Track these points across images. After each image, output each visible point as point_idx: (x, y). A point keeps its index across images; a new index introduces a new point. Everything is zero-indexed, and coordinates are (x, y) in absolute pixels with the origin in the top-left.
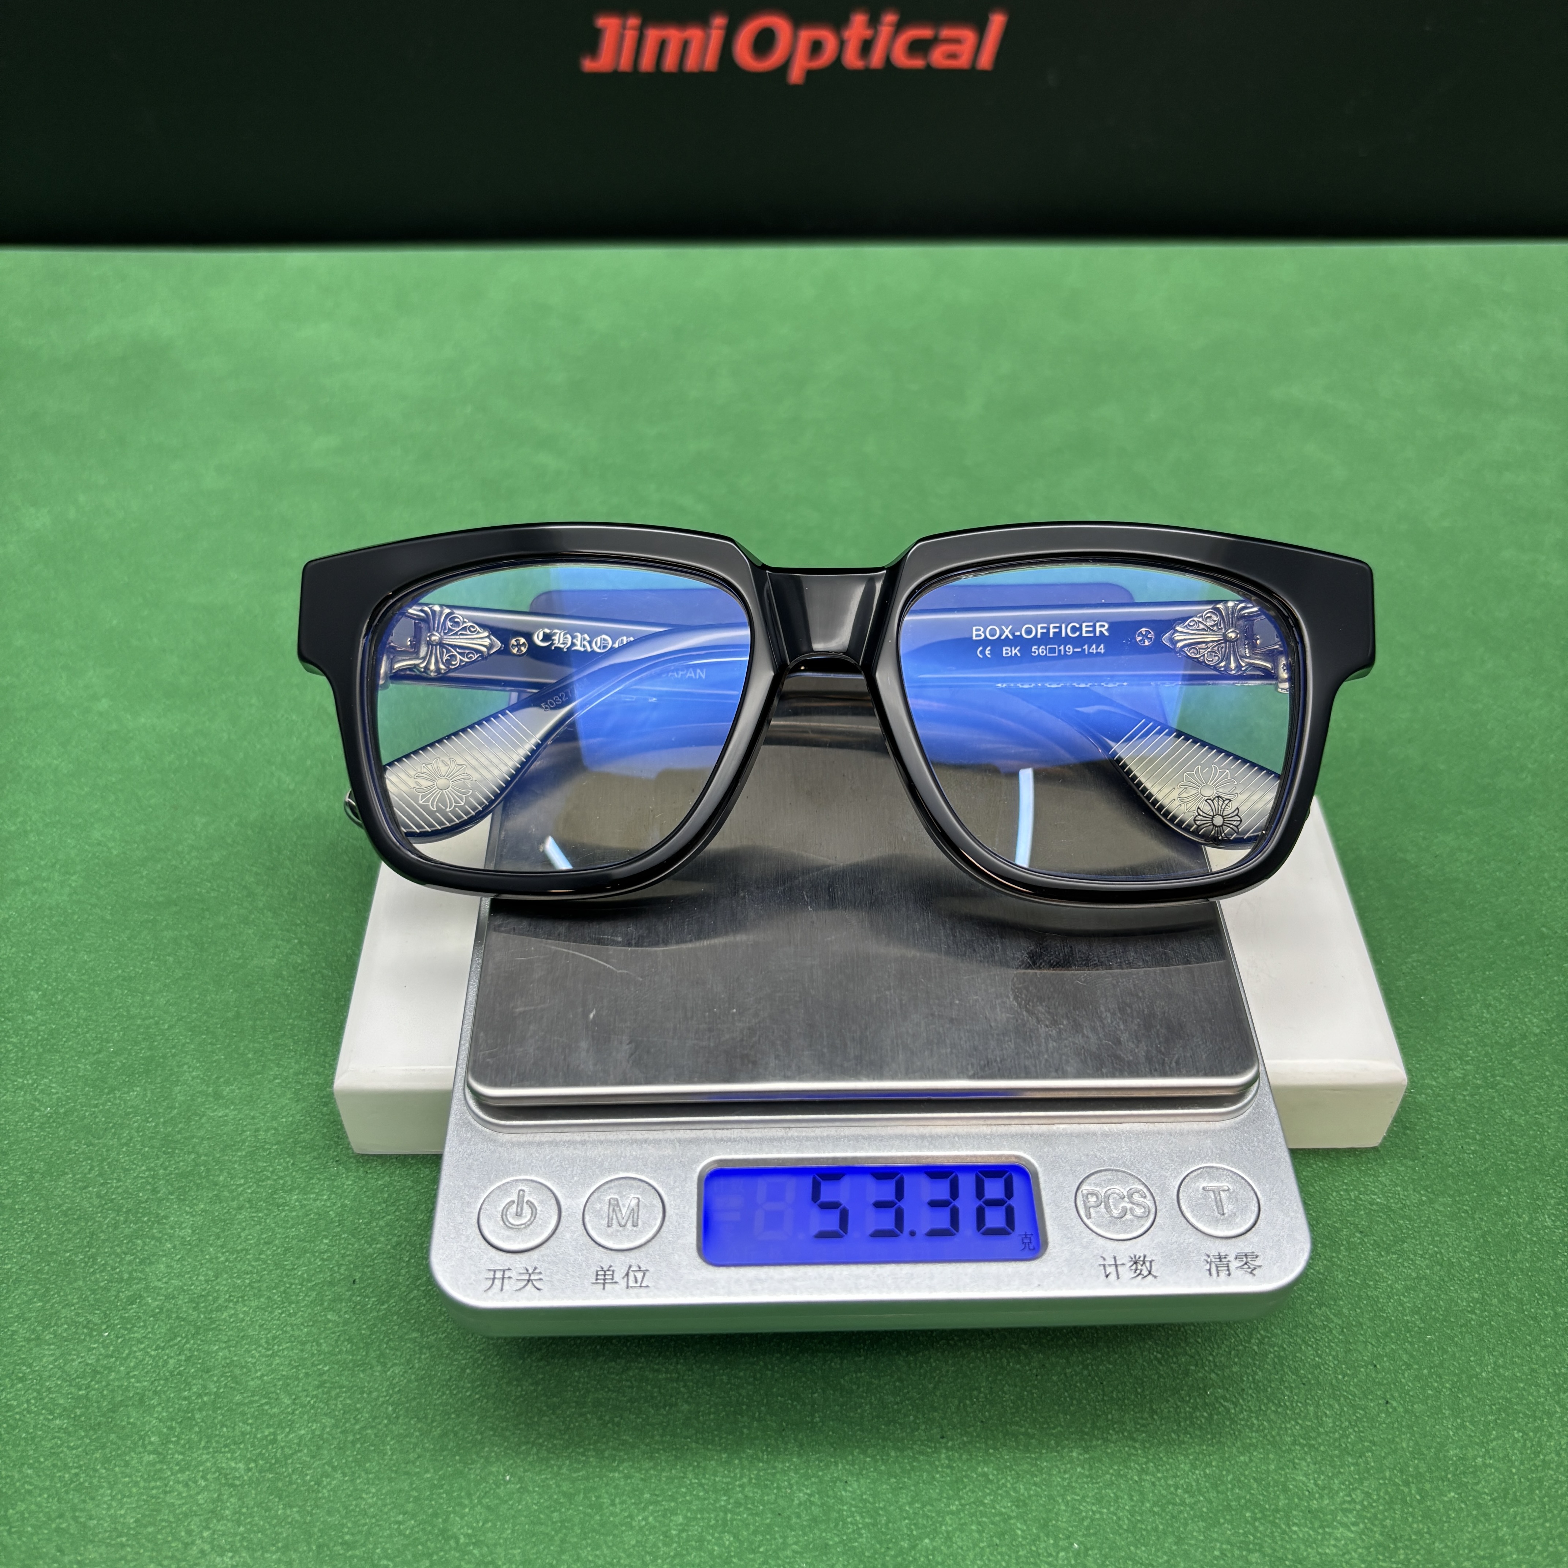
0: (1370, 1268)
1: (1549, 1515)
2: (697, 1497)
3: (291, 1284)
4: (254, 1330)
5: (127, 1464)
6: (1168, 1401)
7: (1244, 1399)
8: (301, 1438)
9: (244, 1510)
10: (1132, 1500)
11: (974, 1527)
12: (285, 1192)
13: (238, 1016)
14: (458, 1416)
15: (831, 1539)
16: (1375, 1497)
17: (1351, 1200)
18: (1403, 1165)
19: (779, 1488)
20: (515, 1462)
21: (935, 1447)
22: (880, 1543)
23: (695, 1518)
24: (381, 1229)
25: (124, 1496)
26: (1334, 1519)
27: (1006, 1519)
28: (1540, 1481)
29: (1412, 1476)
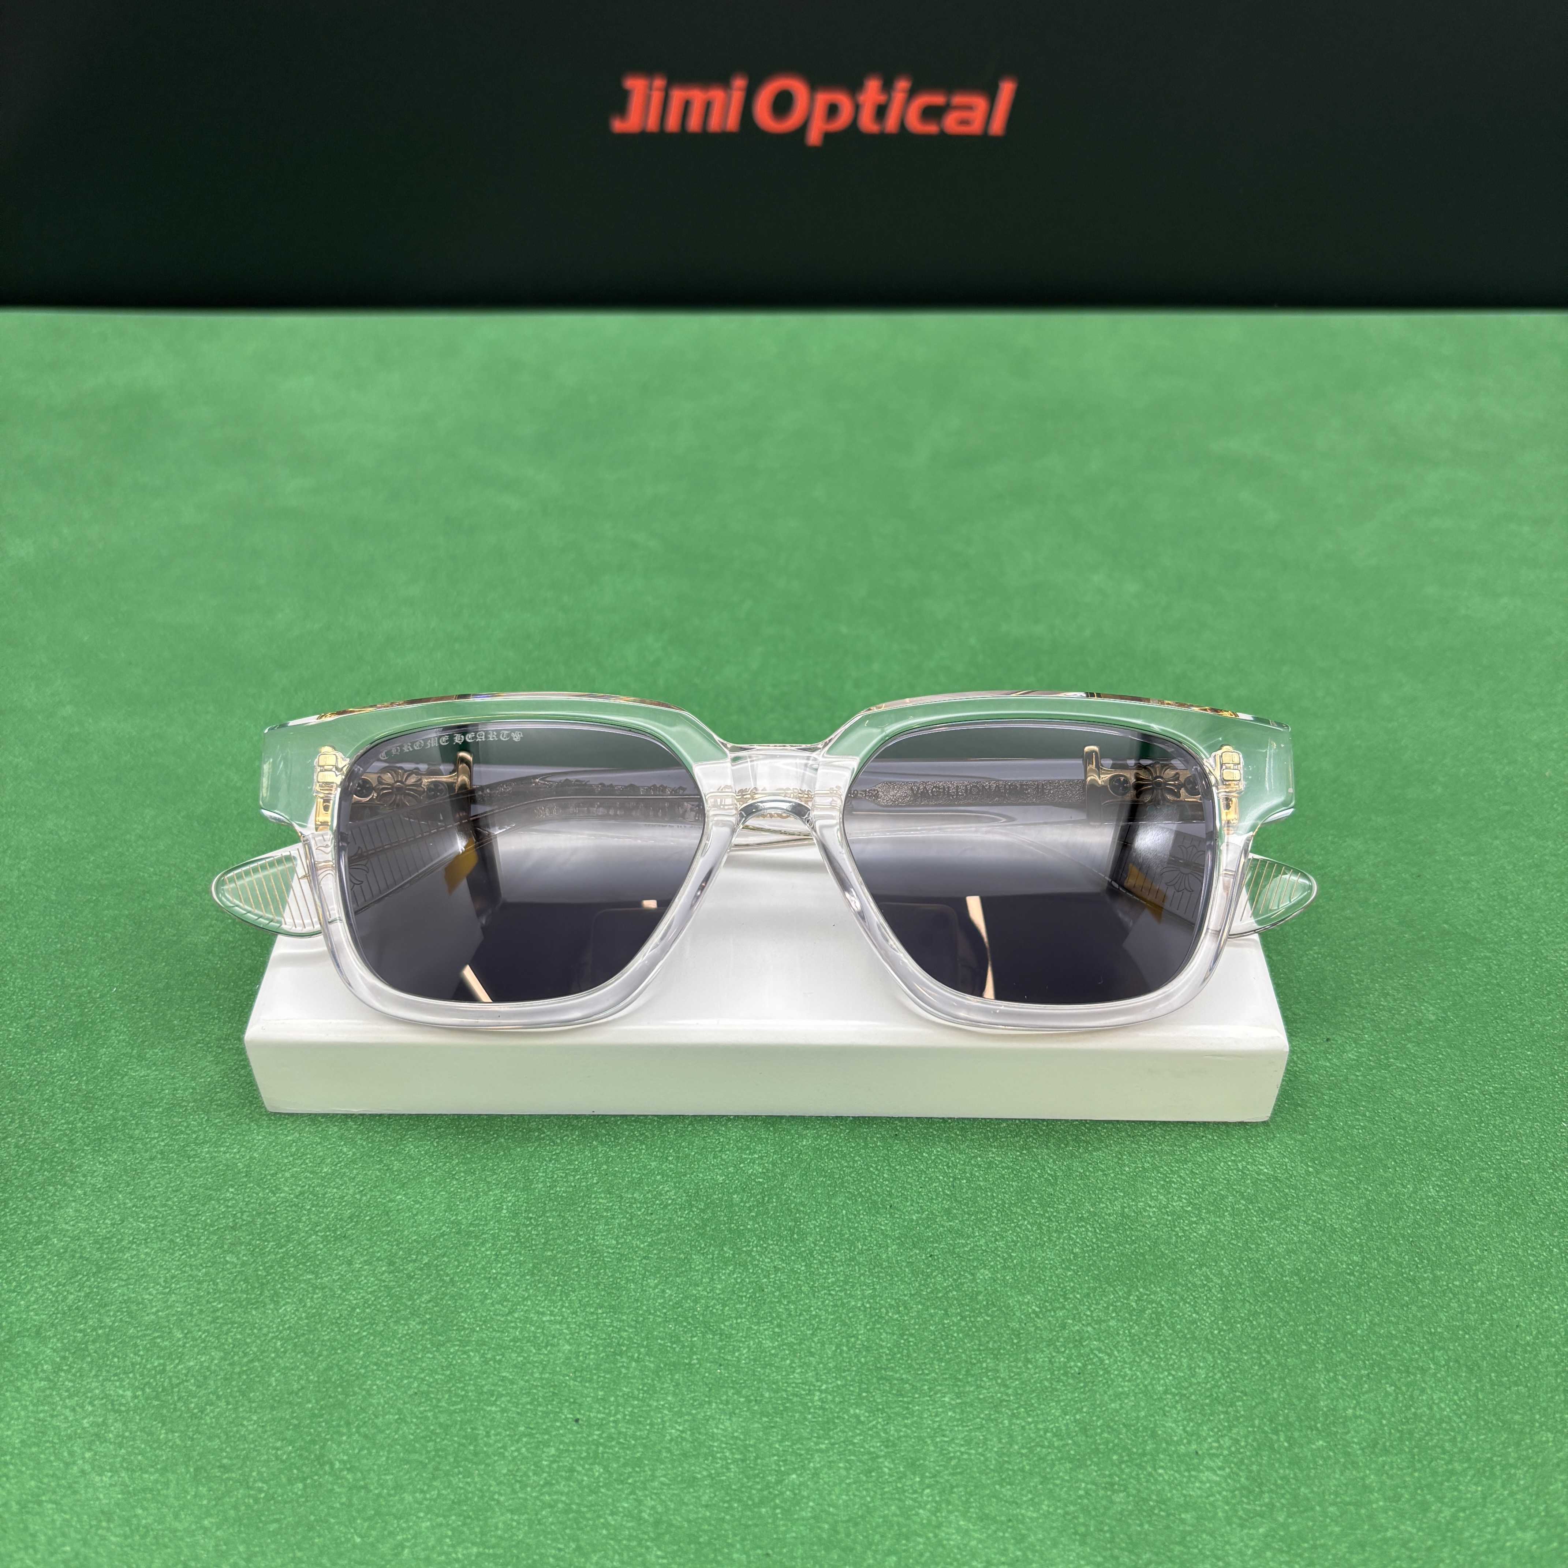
0: (1253, 1232)
1: (1418, 1466)
2: (571, 1431)
3: (194, 1228)
4: (154, 1269)
5: (18, 1389)
6: (1043, 1352)
7: (1119, 1351)
8: (189, 1369)
9: (127, 1434)
10: (1000, 1442)
11: (841, 1465)
12: (197, 1145)
13: (168, 987)
14: (344, 1352)
15: (699, 1473)
16: (1243, 1444)
17: (1238, 1170)
18: (1292, 1139)
19: (652, 1425)
20: (396, 1395)
21: (810, 1390)
22: (748, 1478)
23: (567, 1451)
24: (286, 1180)
25: (12, 1419)
26: (1201, 1463)
27: (875, 1457)
28: (1411, 1433)
29: (1281, 1425)
